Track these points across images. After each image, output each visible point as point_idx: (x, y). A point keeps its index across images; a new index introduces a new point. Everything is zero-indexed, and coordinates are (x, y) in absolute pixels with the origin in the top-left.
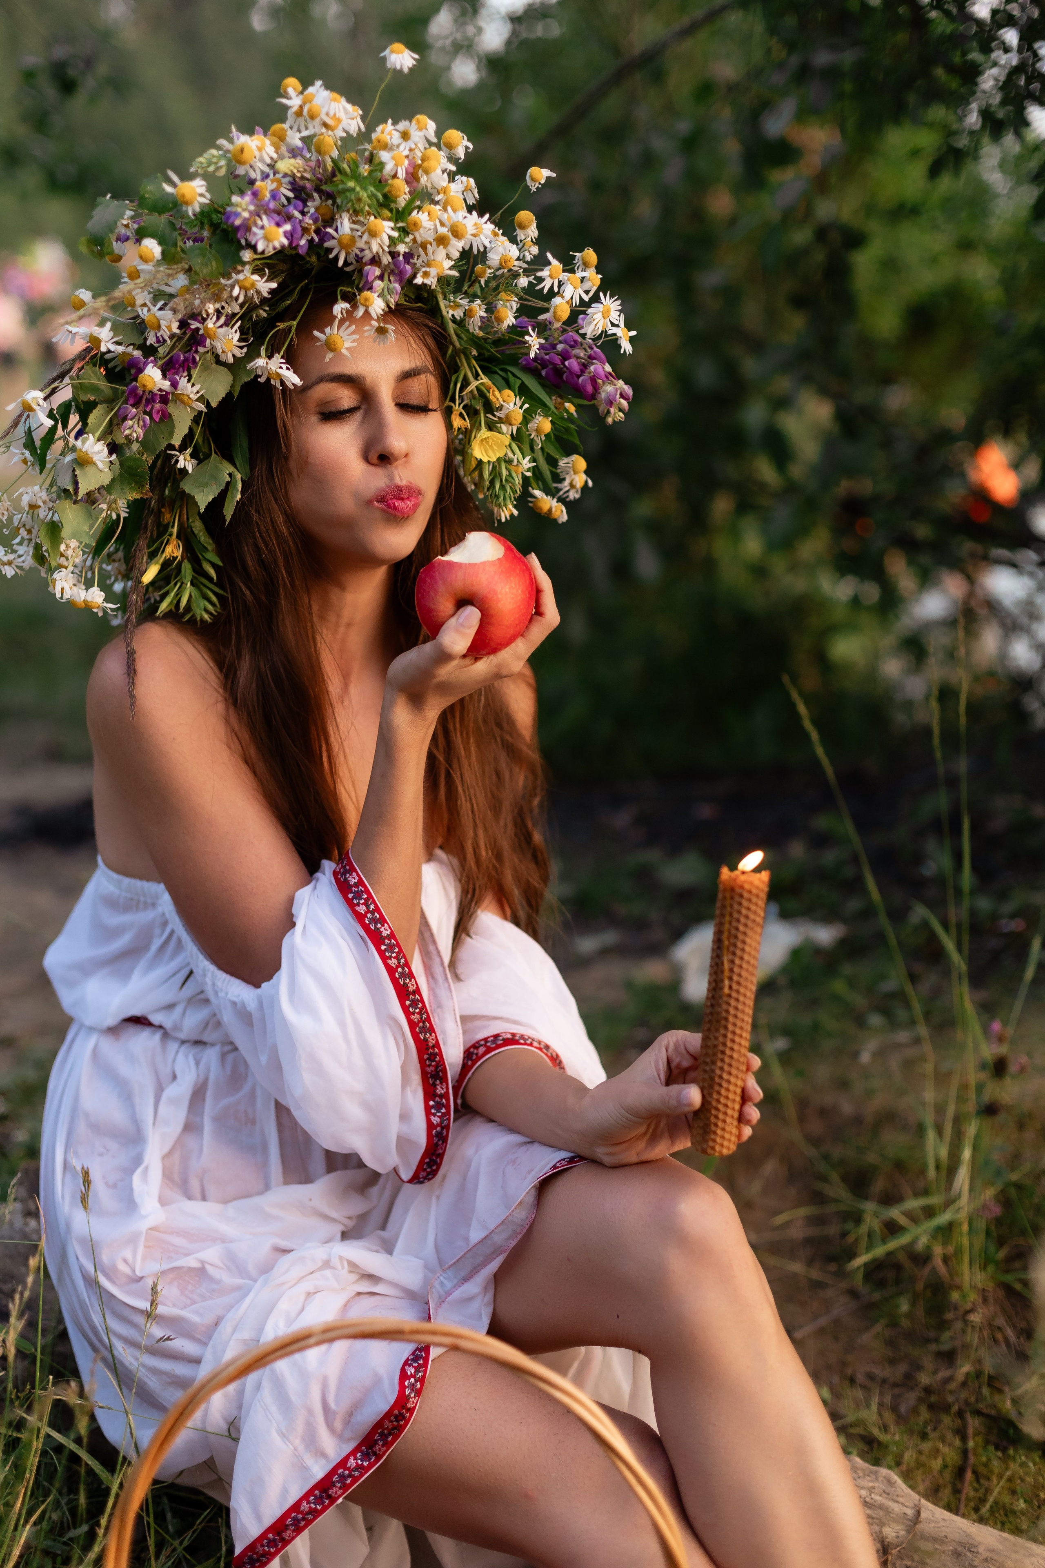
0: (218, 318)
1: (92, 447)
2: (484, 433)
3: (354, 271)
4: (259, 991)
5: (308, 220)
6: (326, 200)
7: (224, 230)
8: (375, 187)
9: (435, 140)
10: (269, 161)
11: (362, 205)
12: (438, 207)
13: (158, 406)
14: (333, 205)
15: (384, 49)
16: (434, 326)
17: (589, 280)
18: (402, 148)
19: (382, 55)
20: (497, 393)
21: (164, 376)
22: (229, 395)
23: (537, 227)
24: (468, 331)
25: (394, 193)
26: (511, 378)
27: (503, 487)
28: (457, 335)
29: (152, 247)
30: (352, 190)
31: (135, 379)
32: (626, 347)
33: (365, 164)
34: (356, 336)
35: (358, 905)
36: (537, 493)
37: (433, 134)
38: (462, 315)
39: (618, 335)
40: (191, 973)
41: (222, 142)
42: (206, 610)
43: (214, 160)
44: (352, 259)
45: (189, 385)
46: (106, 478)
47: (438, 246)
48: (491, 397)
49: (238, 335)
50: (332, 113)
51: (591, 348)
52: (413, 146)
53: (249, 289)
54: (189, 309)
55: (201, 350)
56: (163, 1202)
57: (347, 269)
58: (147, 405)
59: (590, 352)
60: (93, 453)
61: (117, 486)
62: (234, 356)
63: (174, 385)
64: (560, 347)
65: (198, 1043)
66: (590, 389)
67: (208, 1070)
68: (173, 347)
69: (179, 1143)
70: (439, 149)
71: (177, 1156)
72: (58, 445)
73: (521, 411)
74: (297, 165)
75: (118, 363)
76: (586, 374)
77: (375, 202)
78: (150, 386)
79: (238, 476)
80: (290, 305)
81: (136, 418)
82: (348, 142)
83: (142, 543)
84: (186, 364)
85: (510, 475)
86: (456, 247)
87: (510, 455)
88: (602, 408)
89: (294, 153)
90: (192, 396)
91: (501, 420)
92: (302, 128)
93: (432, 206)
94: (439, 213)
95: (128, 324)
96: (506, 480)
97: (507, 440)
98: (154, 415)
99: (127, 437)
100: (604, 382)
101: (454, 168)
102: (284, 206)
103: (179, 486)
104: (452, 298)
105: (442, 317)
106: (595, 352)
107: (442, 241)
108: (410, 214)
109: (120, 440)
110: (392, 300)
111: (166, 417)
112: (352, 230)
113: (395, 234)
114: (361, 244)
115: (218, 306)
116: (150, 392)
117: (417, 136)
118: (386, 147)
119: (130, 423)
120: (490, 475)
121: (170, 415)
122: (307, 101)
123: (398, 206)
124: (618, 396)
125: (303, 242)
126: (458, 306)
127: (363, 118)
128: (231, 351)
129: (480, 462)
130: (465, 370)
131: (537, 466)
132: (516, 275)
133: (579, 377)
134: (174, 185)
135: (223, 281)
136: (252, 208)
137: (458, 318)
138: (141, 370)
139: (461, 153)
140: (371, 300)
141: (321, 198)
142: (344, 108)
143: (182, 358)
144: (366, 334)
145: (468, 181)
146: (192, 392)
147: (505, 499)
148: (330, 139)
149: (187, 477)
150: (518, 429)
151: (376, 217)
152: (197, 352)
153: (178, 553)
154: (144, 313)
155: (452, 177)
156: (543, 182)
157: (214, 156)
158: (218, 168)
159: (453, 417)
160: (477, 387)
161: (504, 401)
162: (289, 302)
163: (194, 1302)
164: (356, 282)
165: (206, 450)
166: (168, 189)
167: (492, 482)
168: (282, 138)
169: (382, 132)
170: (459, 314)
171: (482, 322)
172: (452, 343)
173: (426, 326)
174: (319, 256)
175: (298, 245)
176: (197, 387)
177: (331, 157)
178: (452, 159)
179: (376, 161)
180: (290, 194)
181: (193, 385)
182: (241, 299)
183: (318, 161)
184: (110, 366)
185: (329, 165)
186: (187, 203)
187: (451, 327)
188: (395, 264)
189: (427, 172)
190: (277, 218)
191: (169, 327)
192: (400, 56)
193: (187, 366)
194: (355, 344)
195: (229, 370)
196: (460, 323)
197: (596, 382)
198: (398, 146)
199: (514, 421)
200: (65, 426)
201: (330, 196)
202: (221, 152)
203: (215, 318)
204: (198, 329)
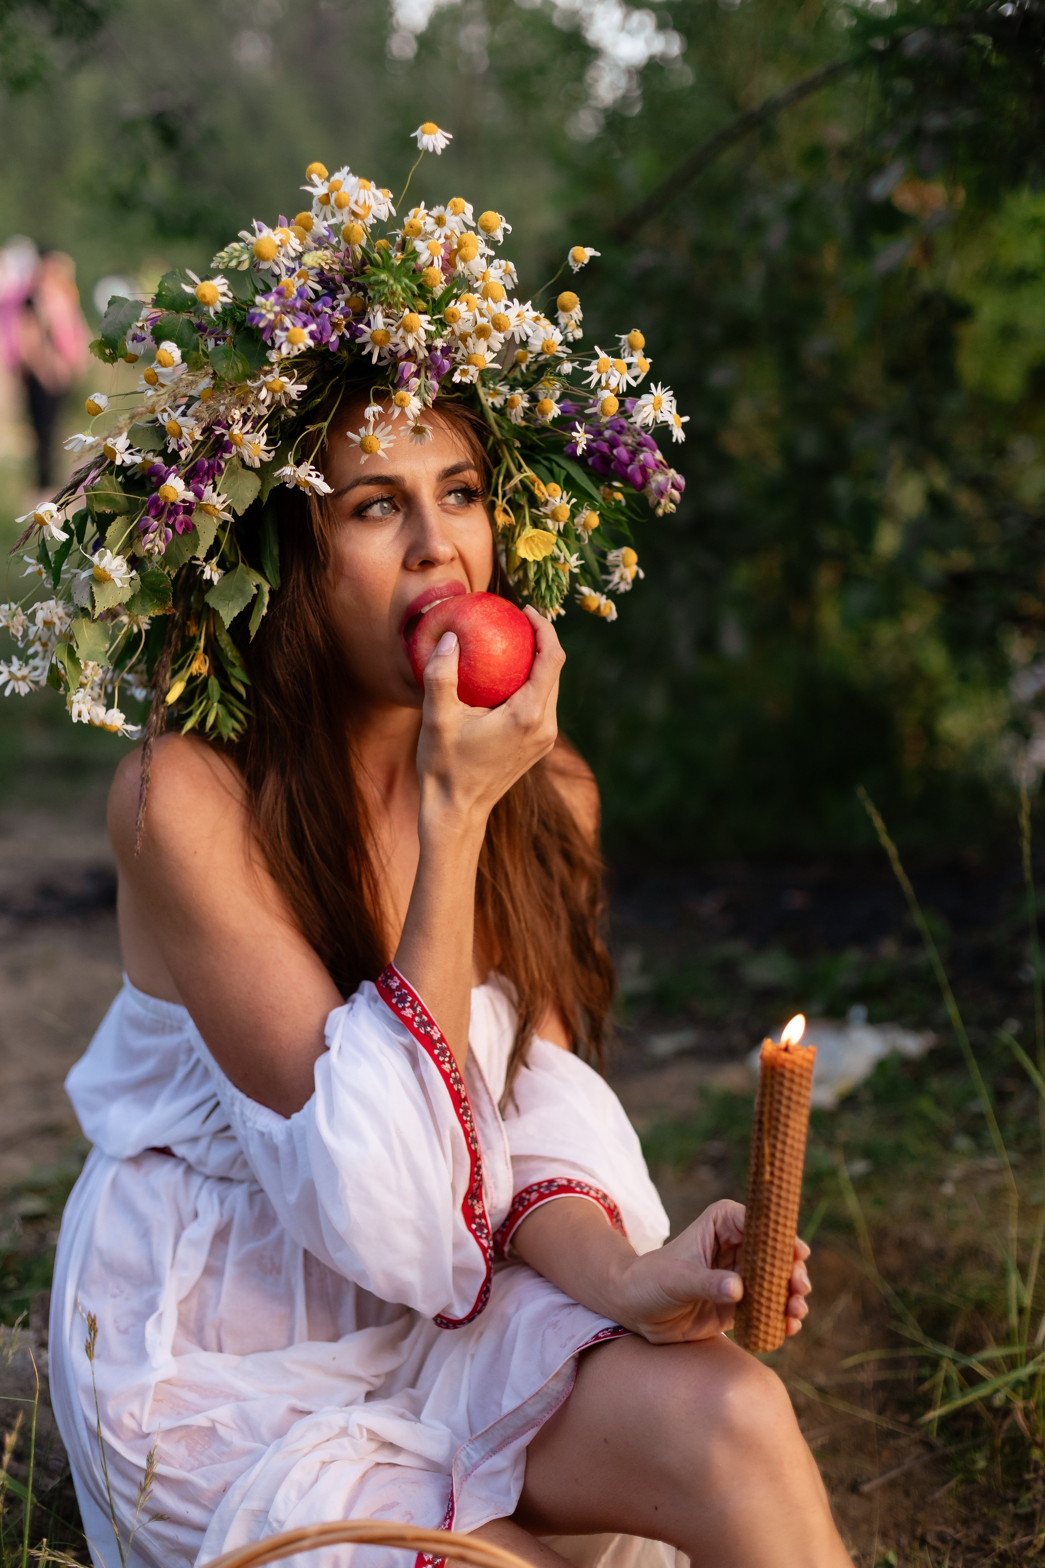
0: (245, 423)
1: (110, 564)
2: (529, 531)
3: (388, 365)
4: (288, 1122)
5: (338, 316)
6: (357, 292)
7: (248, 329)
8: (408, 277)
9: (473, 224)
10: (293, 254)
11: (396, 299)
12: (477, 295)
13: (181, 517)
14: (364, 296)
15: (415, 130)
16: (475, 418)
17: (637, 366)
18: (436, 235)
19: (413, 135)
20: (542, 487)
21: (187, 484)
22: (257, 501)
23: (582, 309)
24: (510, 420)
25: (430, 283)
26: (556, 469)
27: (549, 587)
28: (499, 425)
29: (171, 350)
30: (383, 282)
31: (157, 488)
32: (679, 435)
33: (398, 251)
34: (393, 437)
35: (404, 1008)
36: (585, 590)
37: (471, 217)
38: (502, 402)
39: (670, 423)
40: (218, 1104)
41: (244, 234)
42: (234, 730)
43: (236, 254)
44: (385, 353)
45: (215, 494)
46: (126, 596)
47: (479, 339)
48: (537, 492)
49: (265, 438)
50: (361, 202)
51: (639, 434)
52: (449, 233)
53: (277, 392)
54: (213, 417)
55: (227, 456)
56: (176, 1352)
57: (381, 364)
58: (169, 517)
59: (638, 439)
60: (111, 570)
61: (138, 603)
62: (260, 460)
63: (199, 494)
64: (607, 434)
65: (223, 1179)
66: (639, 478)
67: (233, 1210)
68: (196, 454)
69: (197, 1287)
70: (477, 233)
71: (194, 1303)
72: (74, 558)
73: (569, 507)
74: (325, 258)
75: (138, 470)
76: (636, 463)
77: (410, 295)
78: (172, 498)
79: (266, 588)
80: (321, 403)
81: (158, 531)
82: (379, 229)
83: (166, 659)
84: (211, 472)
85: (557, 574)
86: (497, 339)
87: (557, 551)
88: (652, 499)
89: (321, 243)
90: (218, 506)
91: (546, 516)
92: (329, 215)
93: (471, 294)
94: (478, 301)
95: (147, 429)
96: (552, 580)
97: (553, 538)
98: (177, 527)
99: (148, 551)
100: (654, 471)
101: (492, 253)
102: (311, 300)
103: (203, 599)
104: (492, 386)
105: (482, 405)
106: (645, 439)
107: (482, 333)
108: (447, 304)
109: (141, 553)
110: (430, 399)
111: (190, 528)
112: (385, 324)
113: (432, 328)
114: (396, 339)
115: (244, 410)
116: (173, 504)
117: (453, 223)
118: (418, 232)
119: (152, 536)
120: (535, 574)
121: (194, 527)
122: (334, 189)
123: (434, 296)
124: (669, 486)
125: (333, 338)
126: (497, 393)
127: (394, 202)
128: (258, 456)
129: (524, 561)
130: (508, 462)
131: (586, 562)
132: (558, 360)
133: (627, 465)
134: (193, 284)
135: (249, 383)
136: (277, 309)
137: (498, 406)
138: (162, 480)
139: (499, 236)
140: (407, 400)
141: (350, 289)
142: (374, 195)
143: (206, 465)
144: (402, 434)
145: (507, 265)
146: (218, 502)
147: (551, 600)
148: (360, 230)
149: (212, 590)
150: (565, 526)
151: (411, 311)
152: (221, 457)
153: (204, 670)
154: (164, 419)
155: (490, 260)
156: (586, 262)
157: (235, 250)
158: (239, 263)
159: (497, 513)
160: (521, 481)
161: (550, 496)
162: (319, 400)
163: (202, 1465)
164: (391, 378)
165: (232, 559)
166: (188, 289)
167: (538, 582)
168: (307, 228)
169: (415, 217)
170: (499, 401)
171: (525, 413)
172: (493, 433)
173: (467, 418)
174: (350, 351)
175: (328, 342)
176: (223, 497)
177: (360, 246)
178: (491, 243)
179: (409, 248)
180: (318, 287)
181: (219, 495)
182: (268, 402)
183: (347, 250)
184: (129, 473)
185: (359, 254)
186: (208, 304)
187: (492, 416)
188: (432, 360)
189: (464, 260)
190: (304, 317)
191: (191, 435)
192: (433, 136)
193: (213, 472)
194: (392, 445)
195: (257, 474)
196: (501, 412)
197: (646, 471)
198: (432, 233)
199: (560, 518)
200: (80, 541)
201: (360, 287)
202: (242, 244)
203: (241, 424)
204: (223, 435)
